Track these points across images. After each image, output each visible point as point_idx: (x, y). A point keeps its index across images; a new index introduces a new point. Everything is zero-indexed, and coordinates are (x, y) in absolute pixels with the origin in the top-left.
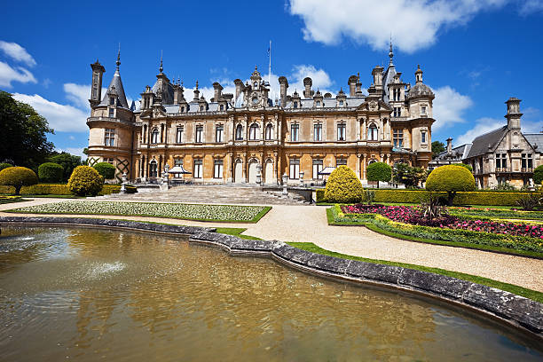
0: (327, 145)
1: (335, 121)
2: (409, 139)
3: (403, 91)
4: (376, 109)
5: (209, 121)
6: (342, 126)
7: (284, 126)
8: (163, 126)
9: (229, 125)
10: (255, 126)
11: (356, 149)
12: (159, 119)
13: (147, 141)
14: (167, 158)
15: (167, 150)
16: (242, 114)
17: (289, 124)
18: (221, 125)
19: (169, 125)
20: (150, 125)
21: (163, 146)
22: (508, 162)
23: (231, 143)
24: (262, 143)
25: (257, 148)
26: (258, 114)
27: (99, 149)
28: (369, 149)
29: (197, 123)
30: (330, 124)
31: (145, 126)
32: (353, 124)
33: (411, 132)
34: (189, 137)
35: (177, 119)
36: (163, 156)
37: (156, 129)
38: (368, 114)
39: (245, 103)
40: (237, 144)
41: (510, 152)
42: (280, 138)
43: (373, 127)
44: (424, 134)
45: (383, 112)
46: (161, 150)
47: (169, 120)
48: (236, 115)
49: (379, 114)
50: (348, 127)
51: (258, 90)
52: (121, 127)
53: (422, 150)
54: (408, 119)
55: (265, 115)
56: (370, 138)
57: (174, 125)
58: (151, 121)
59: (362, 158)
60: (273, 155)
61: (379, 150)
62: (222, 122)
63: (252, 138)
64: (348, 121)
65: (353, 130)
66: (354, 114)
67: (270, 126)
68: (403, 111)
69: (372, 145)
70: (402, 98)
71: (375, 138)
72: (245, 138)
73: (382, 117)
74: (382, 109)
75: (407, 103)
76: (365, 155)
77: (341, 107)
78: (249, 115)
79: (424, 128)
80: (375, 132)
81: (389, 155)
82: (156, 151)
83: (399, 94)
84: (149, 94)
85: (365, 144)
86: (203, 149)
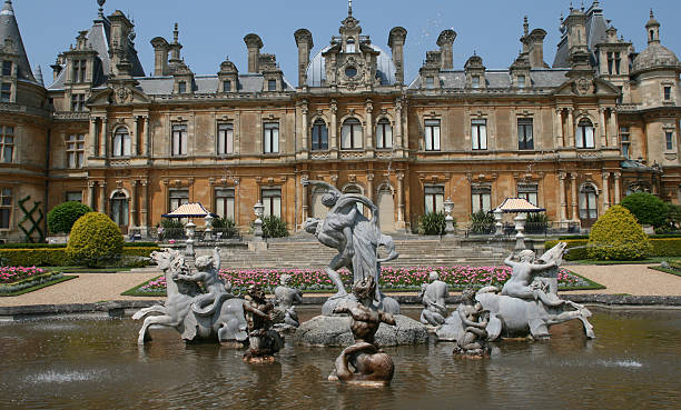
0: (499, 157)
1: (513, 115)
2: (640, 144)
3: (624, 57)
4: (590, 93)
5: (247, 113)
6: (525, 123)
7: (412, 120)
8: (140, 121)
9: (300, 121)
10: (353, 123)
11: (556, 165)
12: (131, 108)
13: (102, 153)
14: (151, 190)
15: (151, 171)
16: (327, 99)
17: (421, 116)
18: (274, 120)
19: (154, 119)
20: (110, 116)
21: (144, 162)
23: (305, 155)
24: (371, 154)
25: (362, 165)
26: (362, 98)
28: (581, 164)
29: (221, 116)
30: (502, 119)
31: (98, 122)
32: (547, 119)
33: (644, 130)
34: (202, 143)
35: (172, 107)
36: (144, 183)
37: (122, 125)
38: (577, 101)
39: (331, 78)
40: (318, 157)
42: (406, 145)
43: (586, 124)
44: (669, 135)
45: (604, 97)
46: (139, 169)
47: (155, 109)
48: (312, 101)
49: (596, 100)
50: (538, 125)
51: (357, 54)
52: (28, 122)
53: (668, 163)
54: (639, 108)
55: (376, 101)
56: (580, 145)
57: (166, 119)
58: (111, 110)
59: (568, 180)
60: (395, 180)
61: (600, 164)
62: (278, 114)
63: (347, 145)
64: (538, 115)
65: (548, 130)
66: (550, 100)
67: (385, 122)
68: (626, 92)
69: (586, 156)
70: (624, 70)
71: (590, 144)
72: (333, 145)
73: (604, 107)
74: (601, 92)
75: (634, 78)
76: (574, 175)
77: (521, 86)
78: (341, 102)
79: (669, 125)
80: (589, 132)
81: (617, 175)
82: (129, 171)
83: (618, 62)
84: (85, 53)
85: (573, 154)
86: (234, 168)
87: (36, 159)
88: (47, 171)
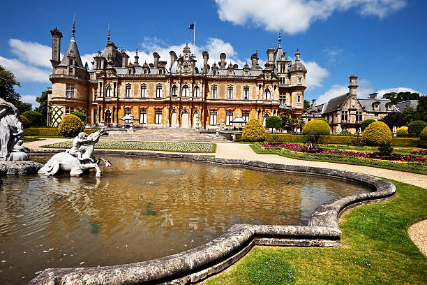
0: (236, 102)
1: (242, 86)
2: (289, 100)
3: (287, 66)
4: (270, 79)
5: (151, 82)
6: (246, 89)
7: (207, 87)
8: (115, 84)
9: (167, 85)
10: (186, 87)
11: (256, 106)
12: (112, 79)
13: (102, 96)
14: (119, 108)
15: (119, 103)
16: (177, 78)
17: (210, 86)
18: (160, 85)
19: (120, 84)
20: (105, 83)
21: (116, 99)
22: (348, 116)
23: (169, 99)
24: (191, 99)
25: (188, 103)
26: (189, 78)
27: (61, 100)
28: (264, 106)
29: (142, 83)
30: (238, 88)
31: (101, 83)
32: (254, 88)
33: (291, 95)
34: (136, 93)
35: (126, 79)
36: (116, 107)
37: (109, 85)
38: (265, 82)
39: (179, 70)
40: (173, 100)
41: (350, 110)
42: (204, 96)
43: (267, 91)
44: (299, 97)
45: (274, 81)
46: (114, 102)
47: (120, 80)
48: (172, 78)
49: (271, 82)
50: (251, 90)
51: (188, 61)
52: (79, 83)
53: (298, 107)
54: (290, 86)
55: (193, 79)
56: (265, 98)
57: (124, 84)
58: (105, 79)
59: (259, 112)
60: (199, 109)
61: (271, 106)
62: (161, 83)
63: (184, 95)
64: (251, 86)
65: (254, 92)
66: (255, 81)
67: (197, 87)
68: (286, 80)
69: (267, 103)
70: (286, 71)
71: (268, 99)
72: (178, 95)
73: (274, 84)
74: (274, 79)
75: (289, 75)
76: (262, 110)
77: (246, 76)
78: (182, 79)
79: (299, 93)
80: (268, 94)
81: (277, 110)
82: (111, 103)
83: (284, 68)
84: (101, 58)
85: (261, 102)
86: (146, 102)
87: (84, 97)
88: (88, 102)
